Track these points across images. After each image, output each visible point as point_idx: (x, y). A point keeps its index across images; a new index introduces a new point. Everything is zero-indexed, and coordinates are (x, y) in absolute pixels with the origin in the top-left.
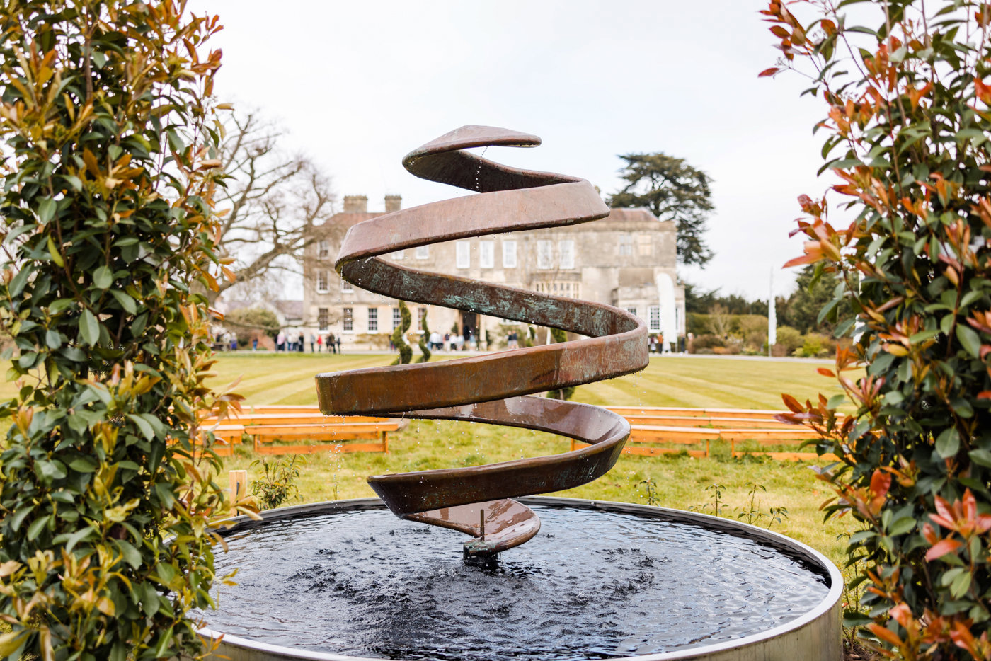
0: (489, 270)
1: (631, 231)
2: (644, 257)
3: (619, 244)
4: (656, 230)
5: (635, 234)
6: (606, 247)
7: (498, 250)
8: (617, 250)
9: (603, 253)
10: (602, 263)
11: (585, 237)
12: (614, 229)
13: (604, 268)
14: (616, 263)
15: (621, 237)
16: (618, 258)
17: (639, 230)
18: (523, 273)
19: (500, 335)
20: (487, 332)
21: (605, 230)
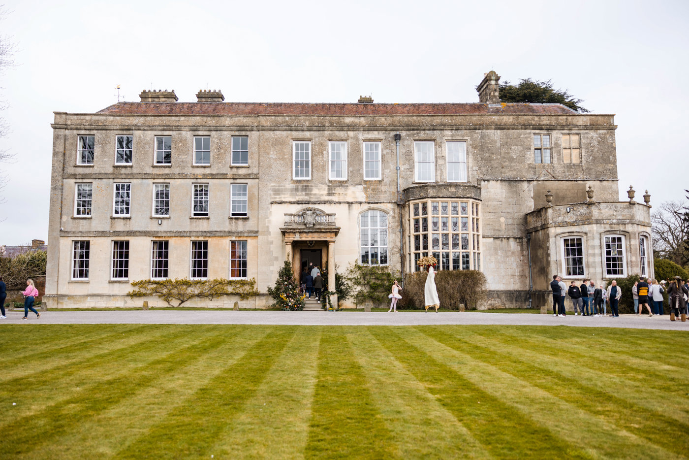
0: (341, 184)
1: (550, 128)
2: (570, 166)
3: (533, 148)
4: (586, 128)
5: (555, 134)
6: (515, 153)
7: (355, 154)
8: (531, 157)
9: (511, 159)
10: (509, 174)
11: (483, 137)
12: (525, 127)
13: (512, 181)
14: (529, 176)
15: (536, 139)
16: (532, 168)
17: (562, 127)
18: (393, 189)
19: (358, 283)
20: (338, 278)
21: (513, 127)
